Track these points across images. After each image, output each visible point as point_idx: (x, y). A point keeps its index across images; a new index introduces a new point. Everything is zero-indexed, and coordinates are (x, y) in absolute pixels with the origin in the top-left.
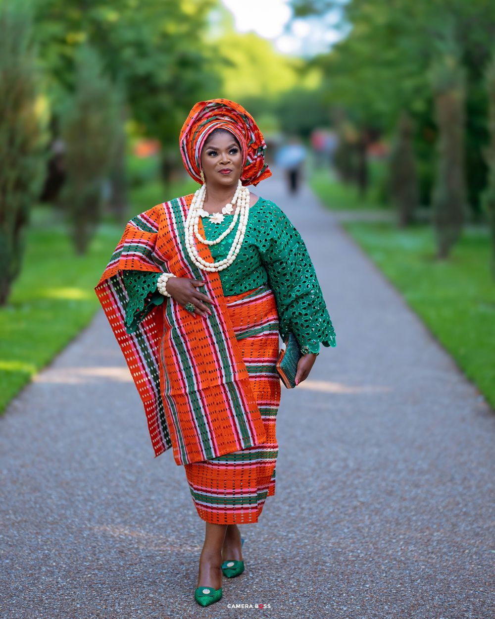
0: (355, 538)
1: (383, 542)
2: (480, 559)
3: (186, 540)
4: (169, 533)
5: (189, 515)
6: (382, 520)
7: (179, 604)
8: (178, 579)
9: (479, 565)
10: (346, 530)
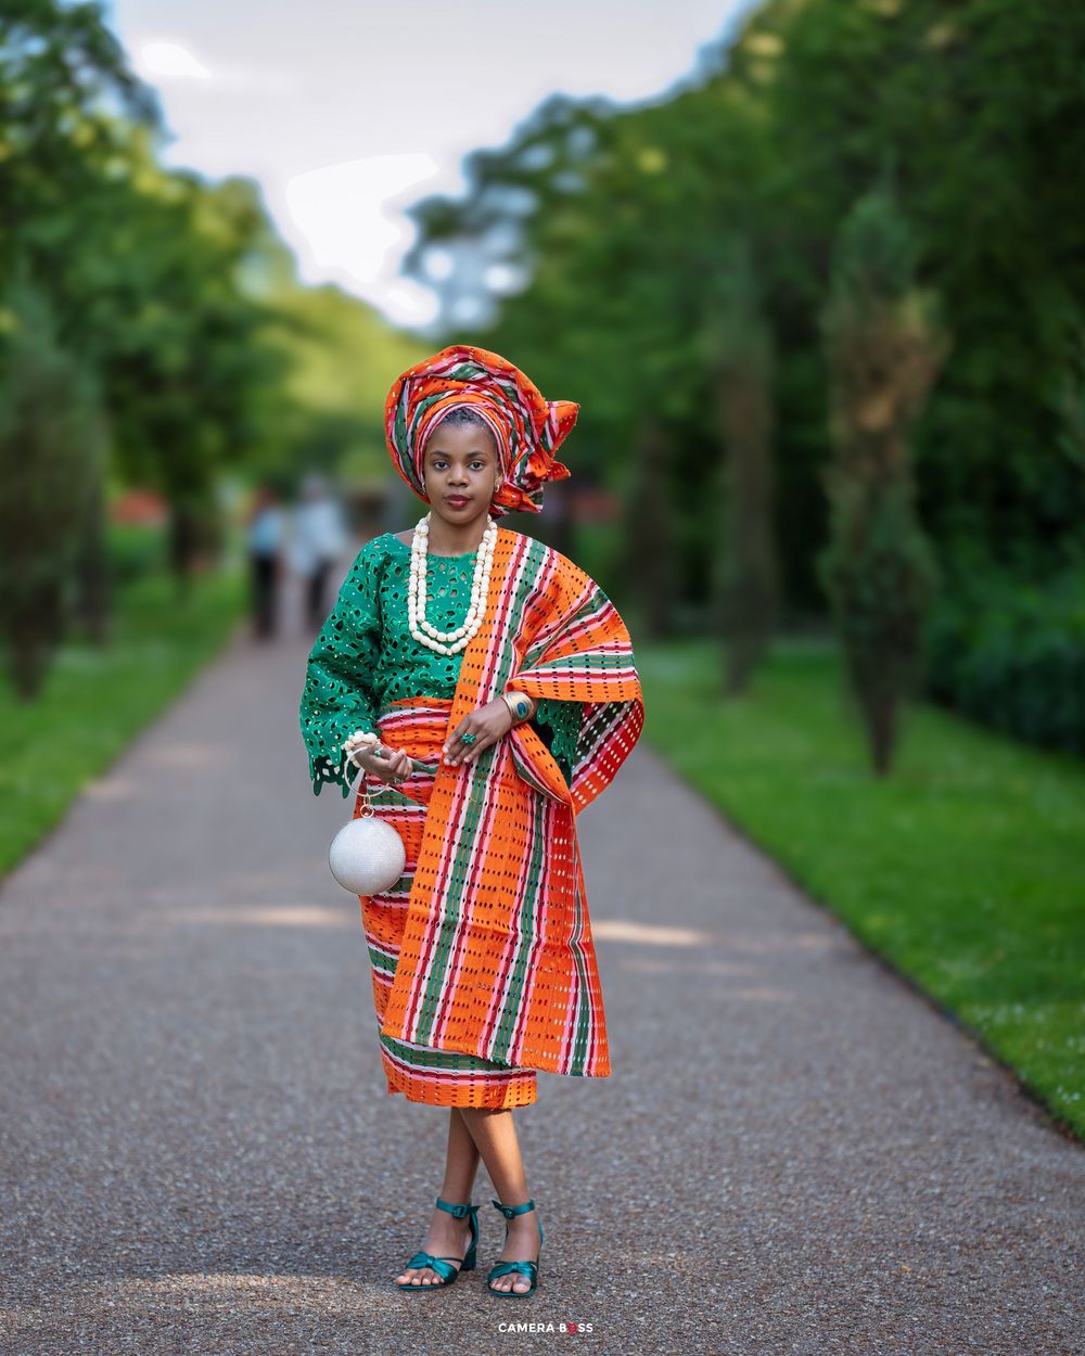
0: (637, 1175)
1: (690, 1180)
2: (882, 1204)
3: (307, 1187)
4: (273, 1176)
5: (307, 1144)
6: (683, 1144)
7: (309, 1296)
8: (302, 1254)
9: (880, 1214)
10: (616, 1162)
